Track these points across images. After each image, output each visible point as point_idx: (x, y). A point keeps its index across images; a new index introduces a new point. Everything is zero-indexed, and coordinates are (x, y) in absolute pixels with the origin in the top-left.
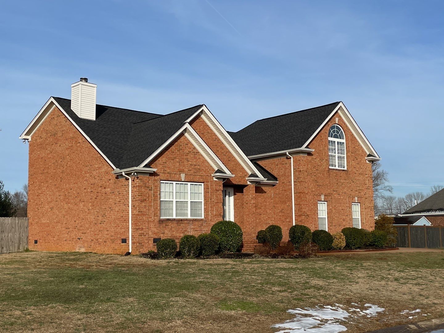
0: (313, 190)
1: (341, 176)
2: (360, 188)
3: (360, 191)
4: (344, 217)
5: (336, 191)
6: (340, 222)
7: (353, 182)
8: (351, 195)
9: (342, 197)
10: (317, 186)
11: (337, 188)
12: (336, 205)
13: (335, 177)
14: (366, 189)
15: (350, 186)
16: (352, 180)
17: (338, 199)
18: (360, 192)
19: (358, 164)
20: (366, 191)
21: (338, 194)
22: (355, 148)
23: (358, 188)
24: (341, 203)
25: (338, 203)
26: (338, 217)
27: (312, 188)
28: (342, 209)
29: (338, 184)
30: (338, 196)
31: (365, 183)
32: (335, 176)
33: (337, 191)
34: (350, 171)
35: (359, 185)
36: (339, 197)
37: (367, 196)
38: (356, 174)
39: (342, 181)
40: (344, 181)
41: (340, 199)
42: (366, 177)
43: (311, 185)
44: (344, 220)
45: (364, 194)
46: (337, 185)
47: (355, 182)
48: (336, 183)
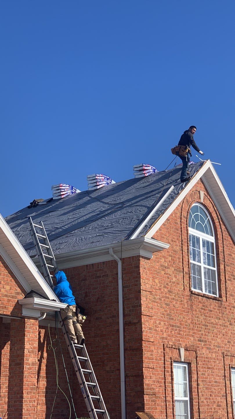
0: (165, 335)
1: (211, 311)
6: (213, 410)
7: (230, 324)
9: (214, 355)
10: (170, 328)
11: (206, 335)
12: (206, 371)
13: (202, 311)
15: (227, 333)
16: (229, 321)
17: (207, 358)
21: (208, 348)
24: (214, 369)
27: (162, 331)
30: (207, 351)
32: (202, 309)
33: (205, 341)
34: (225, 302)
36: (210, 356)
39: (213, 320)
40: (217, 320)
41: (211, 358)
43: (160, 324)
46: (205, 329)
48: (203, 323)
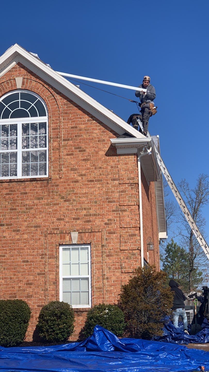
1: (26, 193)
2: (92, 212)
3: (92, 218)
4: (31, 278)
5: (7, 225)
6: (17, 288)
7: (65, 201)
8: (58, 229)
9: (26, 236)
11: (11, 218)
12: (7, 253)
13: (7, 196)
14: (114, 211)
15: (56, 210)
16: (63, 198)
17: (11, 240)
18: (89, 221)
19: (84, 160)
20: (110, 217)
21: (14, 231)
22: (76, 127)
23: (84, 212)
24: (23, 249)
25: (10, 249)
26: (11, 278)
28: (24, 262)
29: (15, 209)
30: (13, 234)
31: (107, 199)
32: (7, 194)
33: (11, 225)
34: (57, 179)
35: (86, 206)
36: (18, 237)
37: (114, 226)
38: (77, 181)
39: (28, 202)
40: (35, 201)
41: (18, 240)
42: (114, 186)
44: (31, 284)
45: (106, 224)
46: (11, 212)
47: (74, 200)
48: (10, 207)
